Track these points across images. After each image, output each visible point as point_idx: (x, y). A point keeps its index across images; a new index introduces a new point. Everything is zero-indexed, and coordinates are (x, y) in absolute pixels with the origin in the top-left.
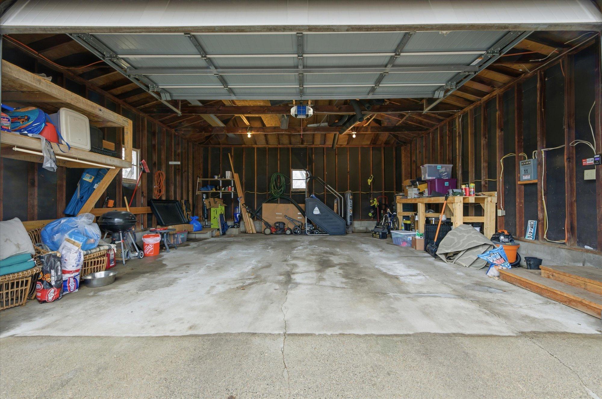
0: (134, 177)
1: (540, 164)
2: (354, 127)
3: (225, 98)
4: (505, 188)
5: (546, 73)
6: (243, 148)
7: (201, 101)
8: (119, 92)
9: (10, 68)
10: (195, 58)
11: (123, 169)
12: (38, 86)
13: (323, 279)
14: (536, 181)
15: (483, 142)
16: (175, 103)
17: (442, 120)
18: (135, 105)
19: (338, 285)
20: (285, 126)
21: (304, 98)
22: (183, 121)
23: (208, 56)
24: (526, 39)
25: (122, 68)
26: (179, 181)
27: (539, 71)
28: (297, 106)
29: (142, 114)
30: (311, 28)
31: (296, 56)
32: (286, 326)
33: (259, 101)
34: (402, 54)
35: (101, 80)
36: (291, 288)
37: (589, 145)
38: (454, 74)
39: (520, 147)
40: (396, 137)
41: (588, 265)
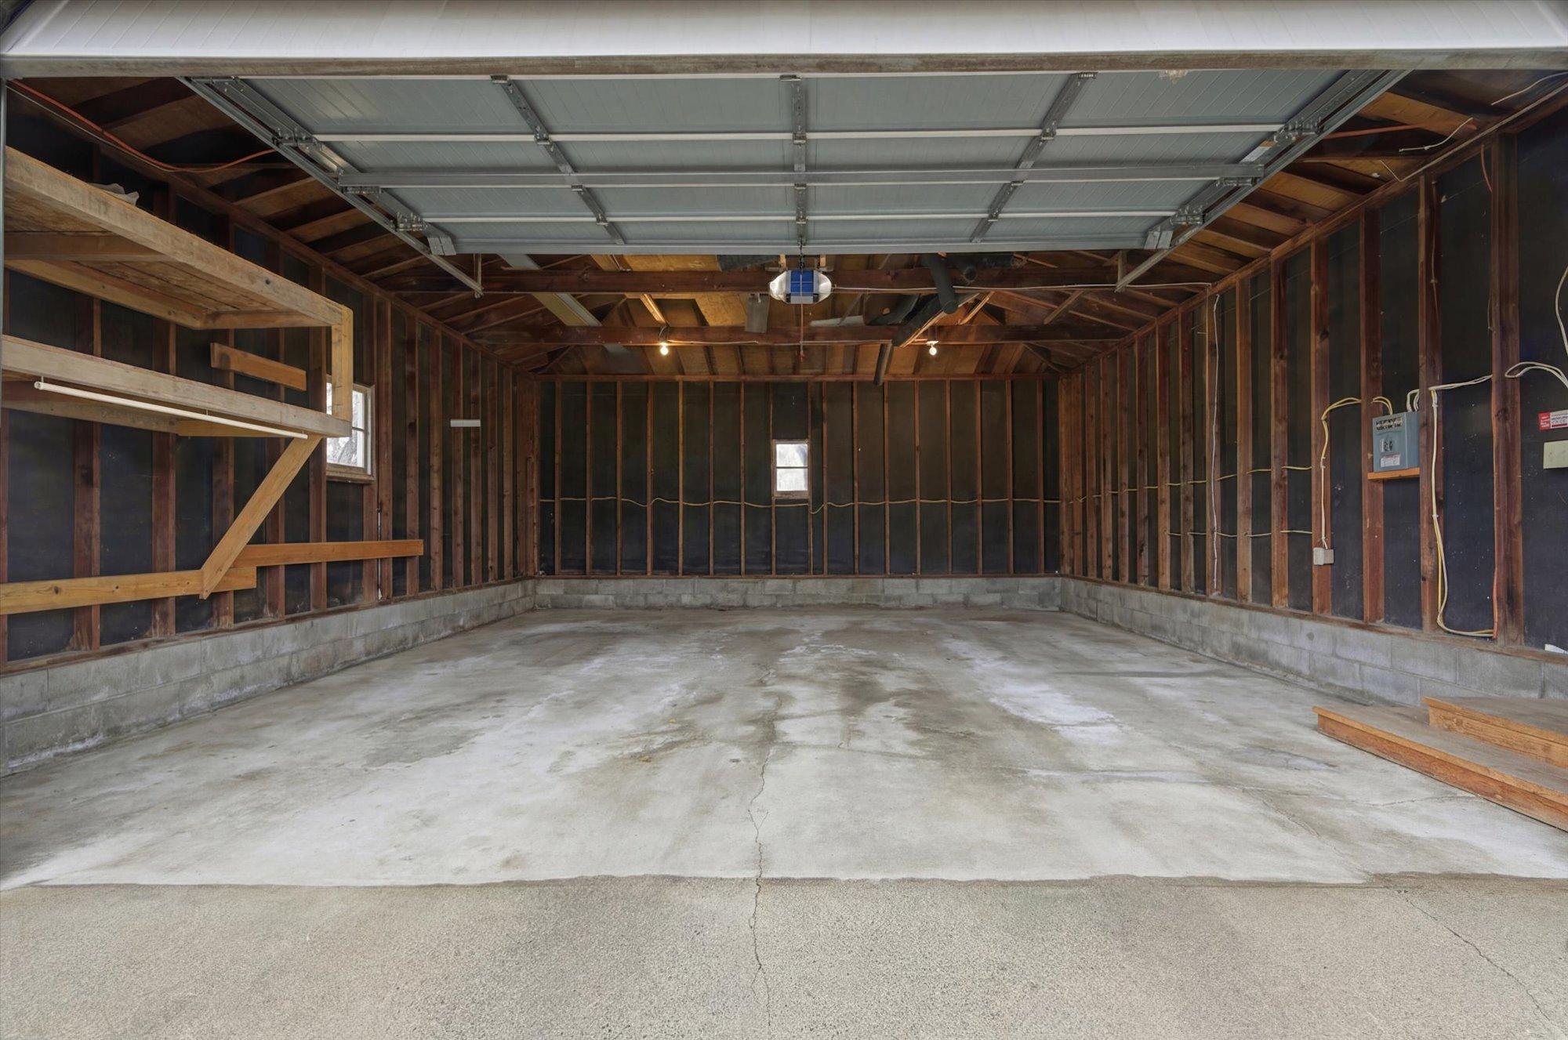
0: (358, 460)
1: (1426, 425)
2: (932, 327)
3: (603, 251)
4: (1333, 490)
5: (1442, 182)
6: (647, 383)
7: (534, 258)
8: (318, 235)
9: (27, 169)
10: (522, 143)
11: (329, 440)
12: (103, 218)
13: (861, 734)
14: (1416, 471)
15: (1276, 367)
16: (465, 262)
17: (1167, 309)
18: (361, 267)
19: (899, 747)
20: (757, 324)
21: (809, 249)
22: (488, 312)
23: (555, 138)
24: (1389, 91)
25: (325, 169)
26: (477, 472)
27: (1422, 178)
28: (790, 272)
29: (378, 294)
30: (826, 63)
31: (788, 136)
32: (761, 858)
33: (693, 257)
34: (1060, 132)
35: (268, 202)
36: (778, 758)
37: (1558, 376)
38: (1199, 186)
39: (1372, 380)
40: (1046, 353)
41: (1553, 695)
